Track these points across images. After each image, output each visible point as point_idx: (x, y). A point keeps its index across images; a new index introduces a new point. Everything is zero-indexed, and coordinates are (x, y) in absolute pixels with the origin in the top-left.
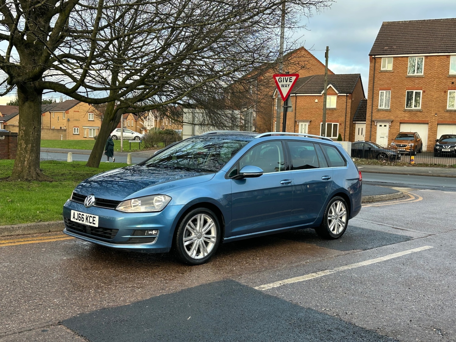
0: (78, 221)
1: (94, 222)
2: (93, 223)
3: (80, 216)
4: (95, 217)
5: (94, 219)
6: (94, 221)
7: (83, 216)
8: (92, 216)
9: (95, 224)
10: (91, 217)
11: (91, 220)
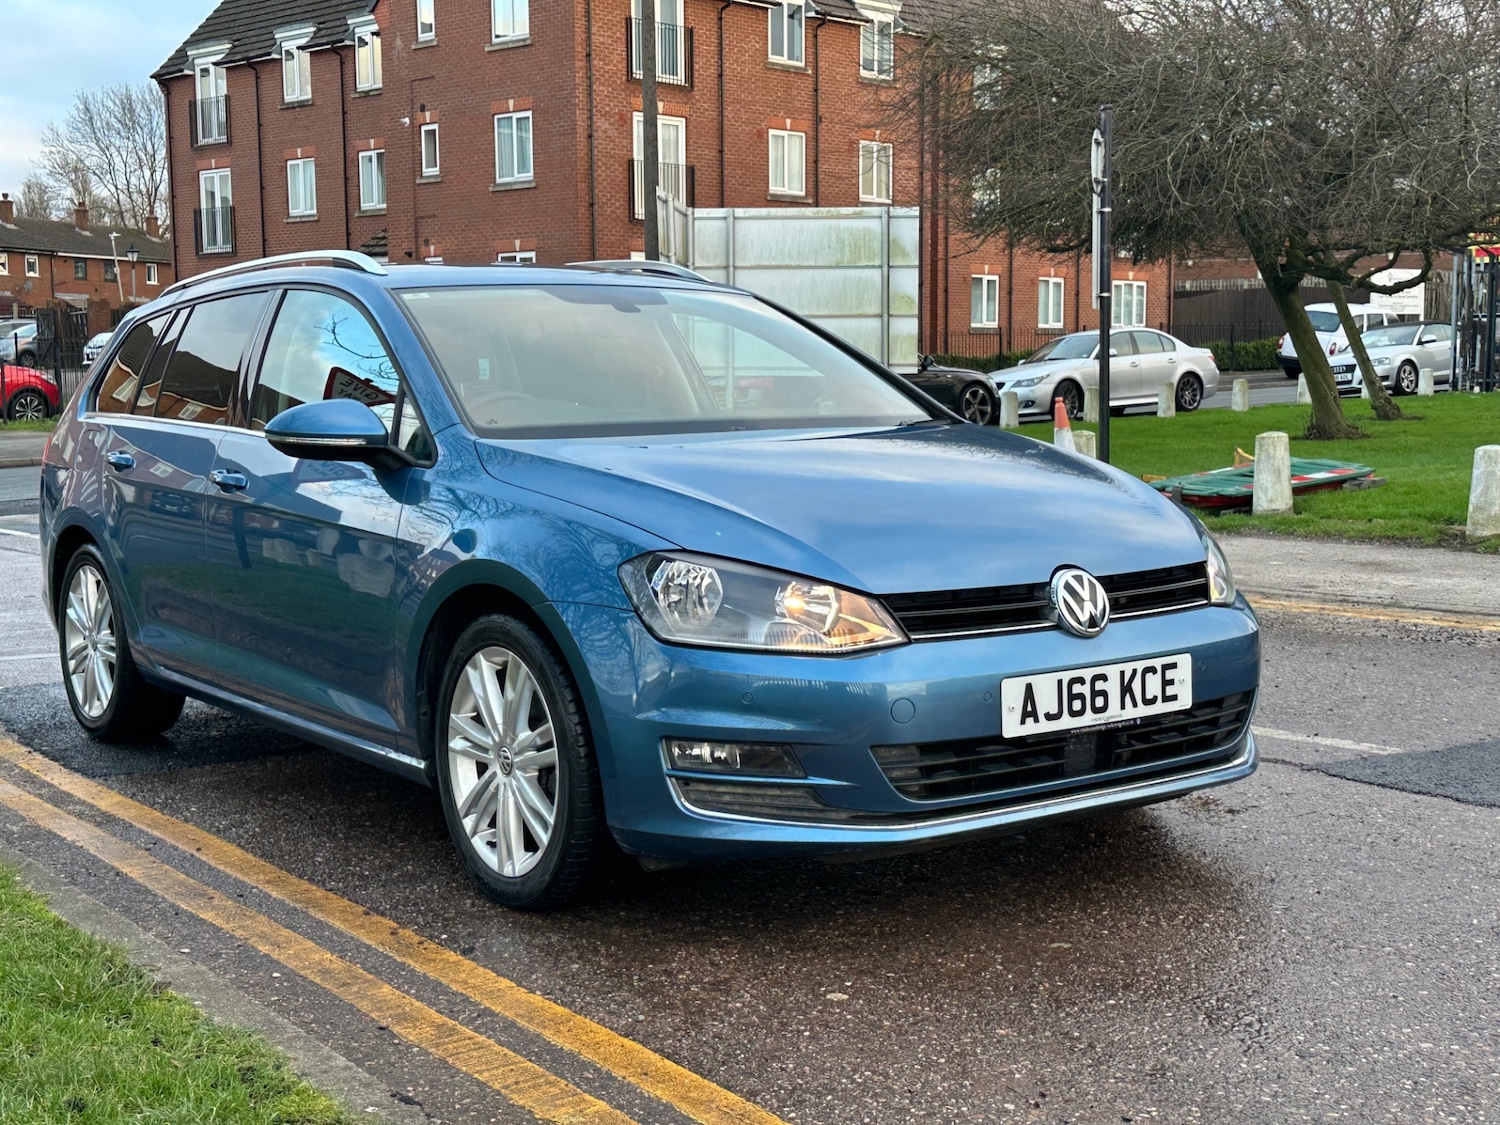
0: (1066, 723)
1: (1170, 691)
2: (1166, 699)
3: (1077, 689)
4: (1174, 666)
5: (1170, 674)
6: (1171, 682)
7: (1099, 685)
8: (1158, 663)
9: (1174, 698)
10: (1153, 670)
11: (1154, 685)
